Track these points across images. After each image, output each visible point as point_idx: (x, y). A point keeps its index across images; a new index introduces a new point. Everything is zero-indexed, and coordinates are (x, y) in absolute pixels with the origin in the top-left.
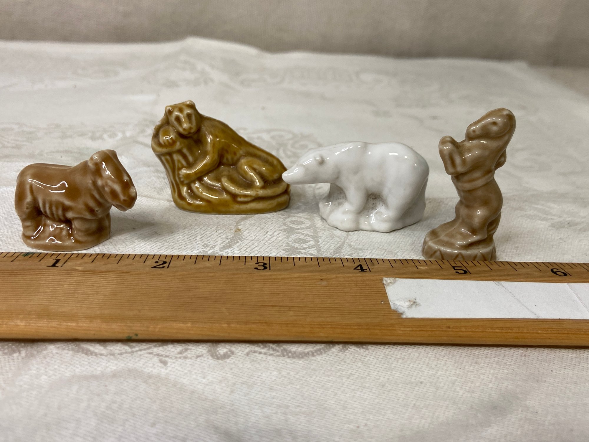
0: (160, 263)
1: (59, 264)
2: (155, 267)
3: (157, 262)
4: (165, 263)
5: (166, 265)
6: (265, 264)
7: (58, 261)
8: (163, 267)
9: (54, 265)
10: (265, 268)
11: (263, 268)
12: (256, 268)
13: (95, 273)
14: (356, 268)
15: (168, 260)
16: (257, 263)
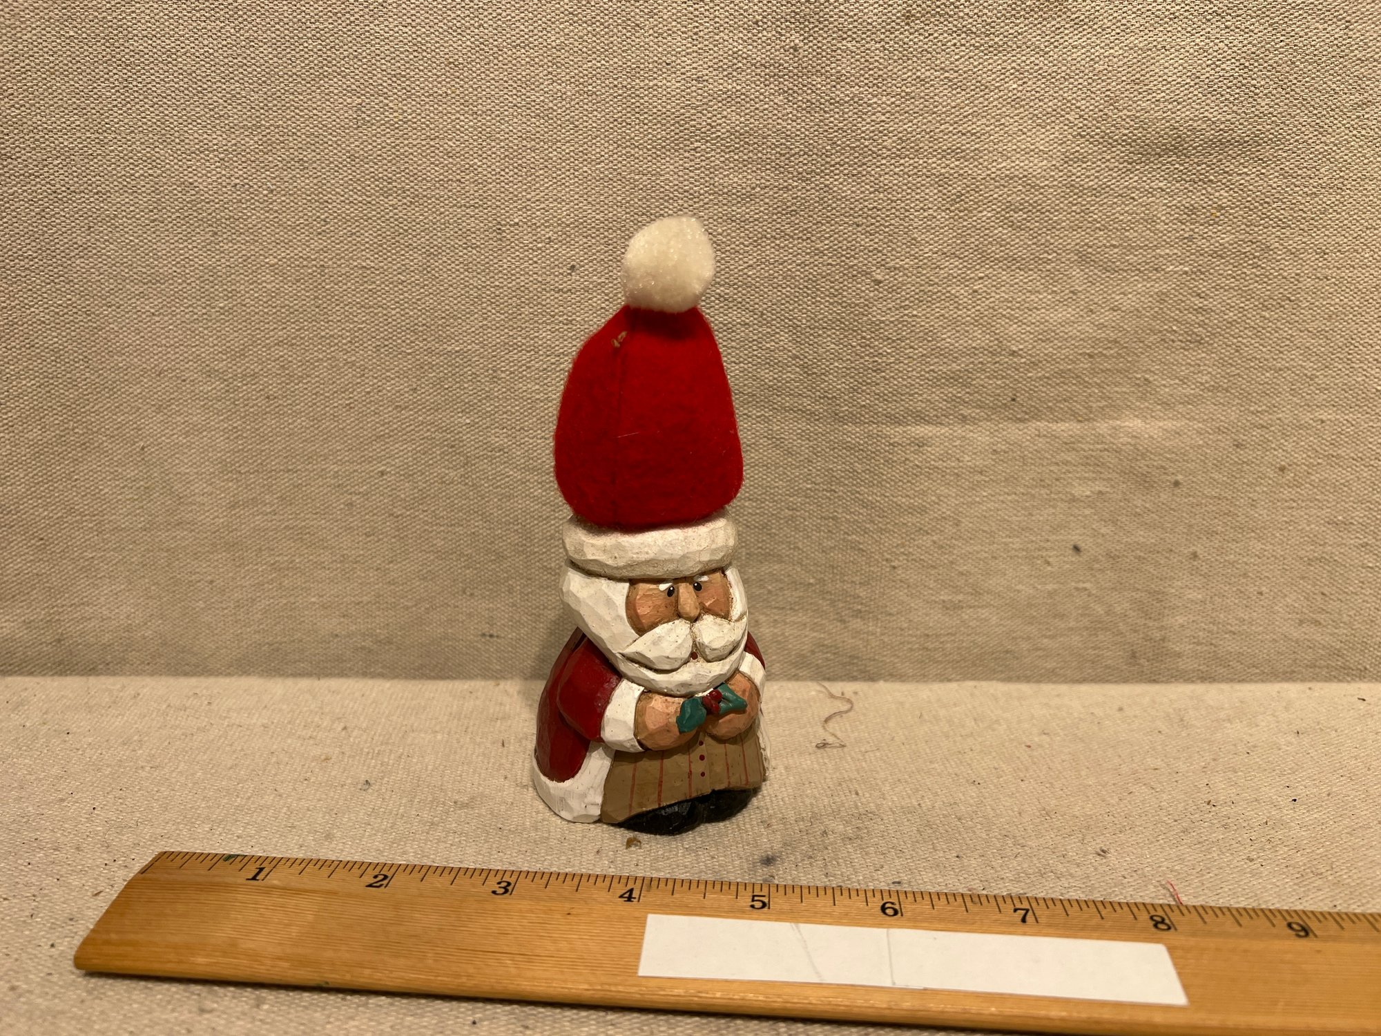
0: (381, 877)
1: (260, 877)
2: (370, 886)
3: (376, 877)
4: (386, 877)
5: (385, 882)
6: (509, 884)
7: (261, 870)
8: (381, 885)
9: (254, 878)
10: (506, 891)
11: (503, 890)
12: (494, 892)
13: (299, 892)
14: (621, 897)
15: (389, 875)
16: (499, 883)
